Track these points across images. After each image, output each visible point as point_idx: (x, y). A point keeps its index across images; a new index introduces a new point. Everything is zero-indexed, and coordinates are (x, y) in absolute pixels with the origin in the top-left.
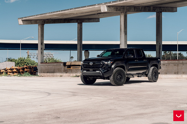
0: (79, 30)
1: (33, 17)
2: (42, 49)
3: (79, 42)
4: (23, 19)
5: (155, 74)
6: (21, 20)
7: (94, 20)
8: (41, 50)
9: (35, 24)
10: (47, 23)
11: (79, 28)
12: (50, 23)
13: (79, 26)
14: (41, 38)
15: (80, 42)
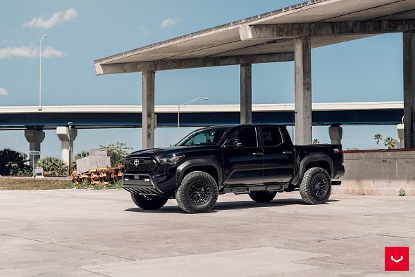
0: (243, 81)
1: (120, 57)
2: (149, 126)
3: (244, 109)
4: (104, 62)
5: (321, 185)
6: (99, 63)
7: (283, 55)
8: (148, 130)
9: (132, 71)
10: (161, 69)
11: (244, 77)
12: (169, 69)
13: (244, 72)
14: (148, 102)
15: (246, 109)
